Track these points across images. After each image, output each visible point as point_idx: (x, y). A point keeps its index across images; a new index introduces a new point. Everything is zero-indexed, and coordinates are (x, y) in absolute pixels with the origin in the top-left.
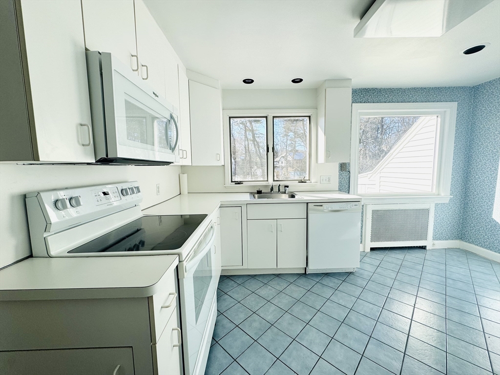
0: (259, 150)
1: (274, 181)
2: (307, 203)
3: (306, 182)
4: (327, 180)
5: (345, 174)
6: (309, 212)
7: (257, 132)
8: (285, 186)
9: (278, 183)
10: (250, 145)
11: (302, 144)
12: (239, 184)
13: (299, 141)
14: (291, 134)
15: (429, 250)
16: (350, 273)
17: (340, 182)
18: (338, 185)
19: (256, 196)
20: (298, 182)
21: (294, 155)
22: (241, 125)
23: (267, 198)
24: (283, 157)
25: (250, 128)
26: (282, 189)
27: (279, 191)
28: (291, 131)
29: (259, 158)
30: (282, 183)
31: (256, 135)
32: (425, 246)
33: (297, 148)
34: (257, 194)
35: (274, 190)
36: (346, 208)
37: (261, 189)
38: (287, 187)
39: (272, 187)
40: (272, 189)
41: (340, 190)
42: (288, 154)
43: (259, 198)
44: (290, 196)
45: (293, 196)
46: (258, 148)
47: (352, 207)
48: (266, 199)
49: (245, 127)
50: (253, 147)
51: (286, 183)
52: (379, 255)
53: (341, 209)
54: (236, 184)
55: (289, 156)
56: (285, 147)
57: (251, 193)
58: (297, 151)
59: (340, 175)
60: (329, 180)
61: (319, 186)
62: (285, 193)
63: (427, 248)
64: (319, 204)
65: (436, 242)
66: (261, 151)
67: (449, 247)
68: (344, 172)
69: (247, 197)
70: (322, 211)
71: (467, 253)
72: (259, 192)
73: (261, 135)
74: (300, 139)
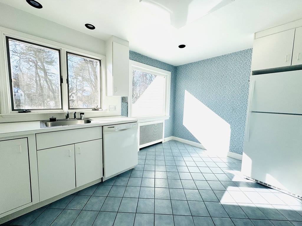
0: (52, 86)
1: (69, 109)
2: (102, 126)
3: (98, 110)
4: (114, 108)
5: (125, 104)
6: (104, 133)
7: (49, 71)
8: (81, 114)
9: (74, 111)
10: (42, 81)
11: (88, 85)
12: (24, 112)
13: (86, 83)
14: (80, 78)
15: (163, 143)
16: (132, 170)
17: (122, 110)
18: (121, 112)
19: (49, 124)
20: (92, 110)
21: (82, 92)
22: (31, 63)
23: (63, 125)
24: (73, 93)
25: (42, 67)
26: (78, 116)
27: (75, 117)
28: (80, 76)
29: (52, 92)
30: (77, 111)
31: (48, 74)
32: (162, 142)
33: (85, 88)
34: (50, 121)
35: (70, 117)
36: (130, 127)
37: (54, 117)
38: (83, 114)
39: (68, 115)
40: (67, 116)
41: (122, 115)
42: (78, 92)
43: (53, 125)
44: (86, 121)
45: (88, 122)
46: (51, 85)
47: (133, 126)
48: (61, 127)
49: (36, 65)
50: (45, 82)
51: (82, 111)
52: (144, 152)
53: (127, 128)
54: (19, 112)
55: (79, 93)
56: (75, 87)
57: (42, 121)
58: (85, 90)
59: (122, 105)
60: (115, 109)
61: (108, 113)
62: (81, 119)
63: (163, 142)
64: (111, 126)
65: (166, 138)
66: (54, 87)
67: (170, 140)
68: (124, 103)
69: (37, 126)
70: (114, 131)
71: (175, 141)
72: (53, 120)
73: (53, 74)
74: (86, 82)
